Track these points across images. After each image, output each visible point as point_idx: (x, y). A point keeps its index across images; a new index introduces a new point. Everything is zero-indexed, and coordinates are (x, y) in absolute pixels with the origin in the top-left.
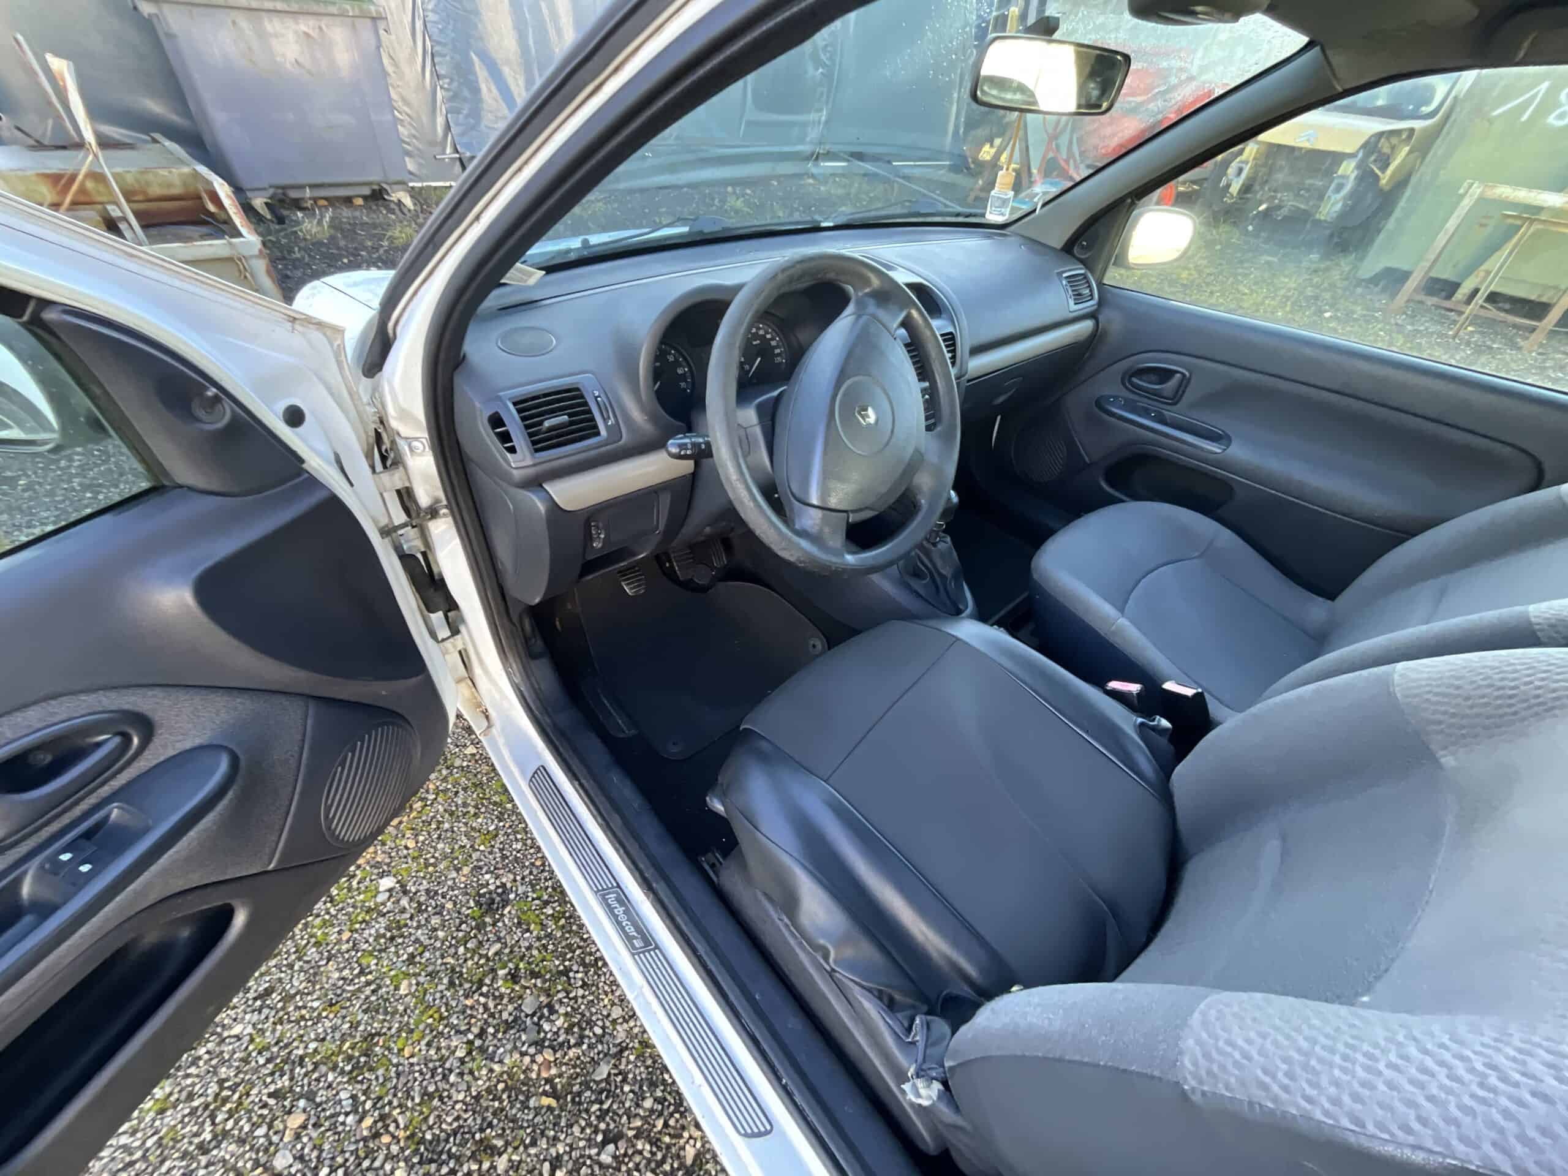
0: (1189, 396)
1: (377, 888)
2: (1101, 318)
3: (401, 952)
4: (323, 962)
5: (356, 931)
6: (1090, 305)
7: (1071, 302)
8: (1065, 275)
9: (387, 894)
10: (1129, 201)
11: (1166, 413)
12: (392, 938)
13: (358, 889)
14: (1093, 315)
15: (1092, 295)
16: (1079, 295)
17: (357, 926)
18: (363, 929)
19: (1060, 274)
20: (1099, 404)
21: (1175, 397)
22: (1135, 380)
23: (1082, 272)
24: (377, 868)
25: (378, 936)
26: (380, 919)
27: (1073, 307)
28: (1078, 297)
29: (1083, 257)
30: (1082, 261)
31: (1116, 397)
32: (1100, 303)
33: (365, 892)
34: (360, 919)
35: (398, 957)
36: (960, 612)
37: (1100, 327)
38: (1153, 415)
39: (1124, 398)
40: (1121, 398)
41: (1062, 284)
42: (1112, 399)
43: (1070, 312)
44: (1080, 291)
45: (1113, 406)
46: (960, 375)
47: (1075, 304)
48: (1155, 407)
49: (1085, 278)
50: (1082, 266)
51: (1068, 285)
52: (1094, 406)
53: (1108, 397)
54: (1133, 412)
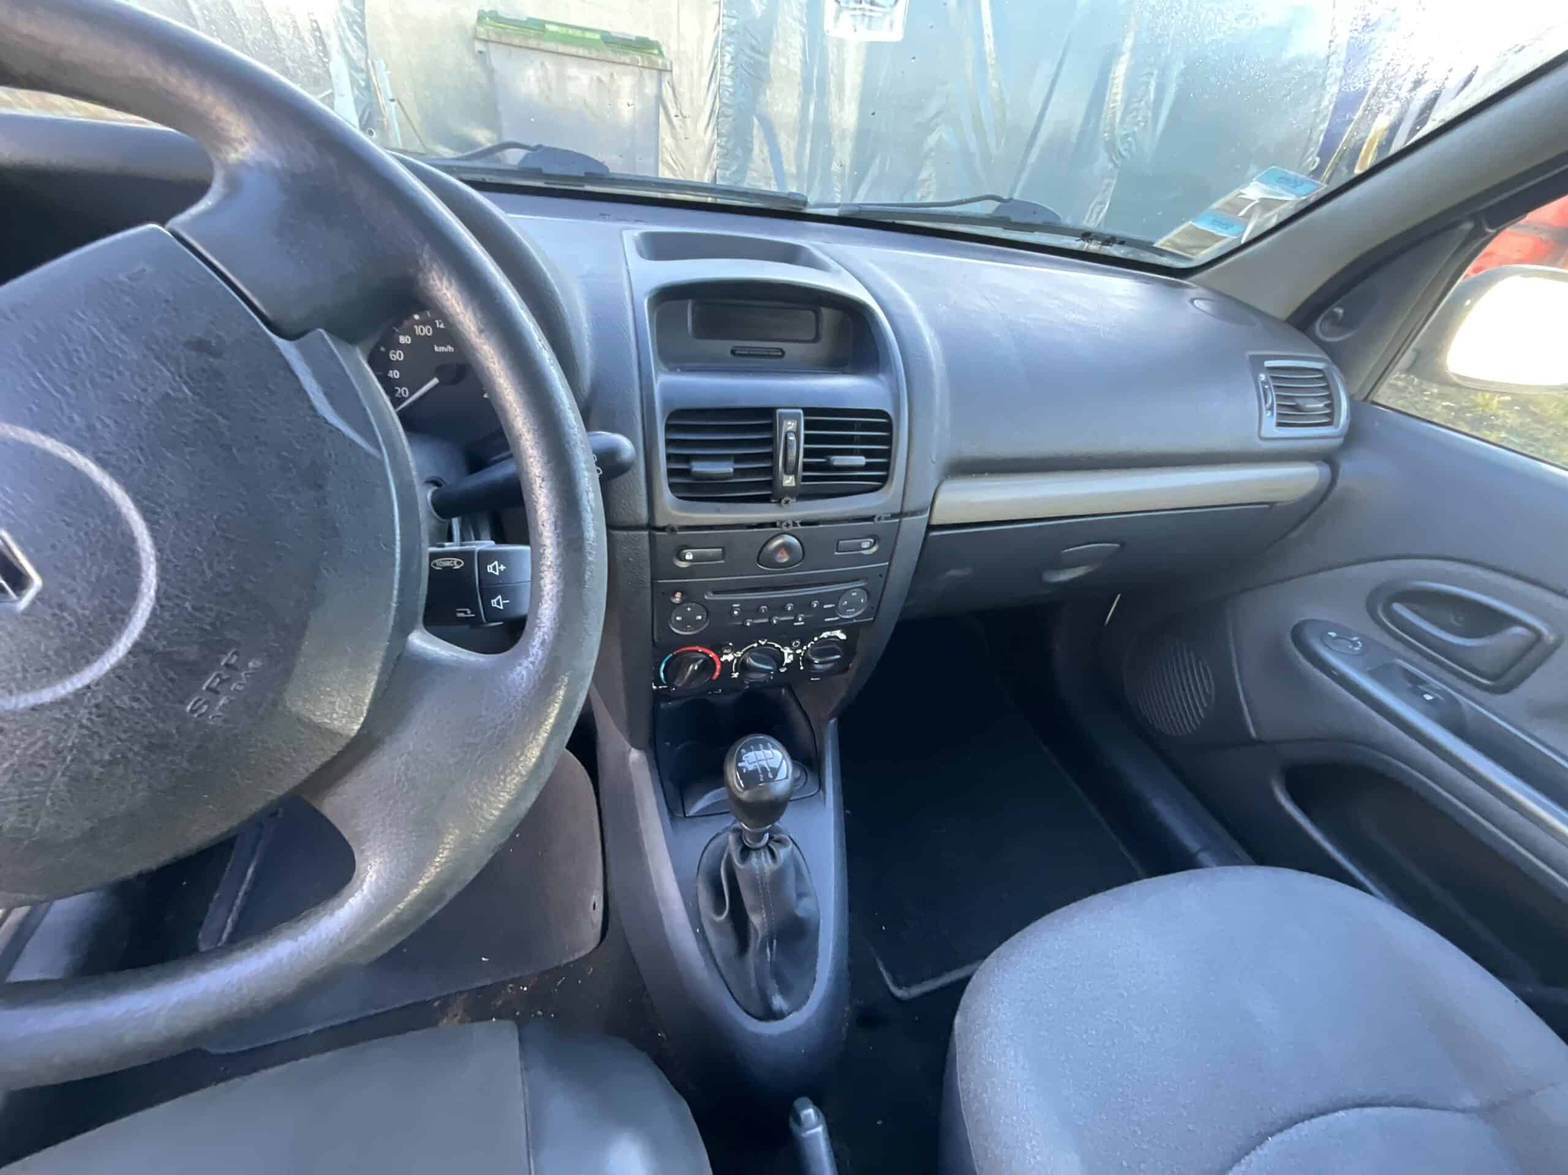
0: (1538, 687)
2: (1346, 467)
6: (1320, 435)
7: (1270, 419)
8: (1268, 364)
10: (1468, 226)
11: (1466, 700)
14: (1328, 458)
15: (1330, 415)
16: (1296, 409)
19: (1257, 359)
20: (1297, 635)
21: (1501, 673)
22: (1398, 607)
23: (1319, 366)
27: (1270, 426)
28: (1293, 415)
29: (1328, 339)
30: (1326, 347)
31: (1345, 633)
32: (1353, 437)
36: (770, 1015)
37: (1340, 483)
38: (1428, 697)
39: (1364, 639)
40: (1355, 639)
41: (1256, 379)
42: (1333, 634)
43: (1262, 438)
44: (1300, 402)
45: (1337, 653)
46: (898, 510)
47: (1279, 425)
48: (1441, 680)
49: (1323, 379)
50: (1327, 358)
51: (1272, 384)
52: (1288, 636)
53: (1324, 626)
54: (1376, 674)
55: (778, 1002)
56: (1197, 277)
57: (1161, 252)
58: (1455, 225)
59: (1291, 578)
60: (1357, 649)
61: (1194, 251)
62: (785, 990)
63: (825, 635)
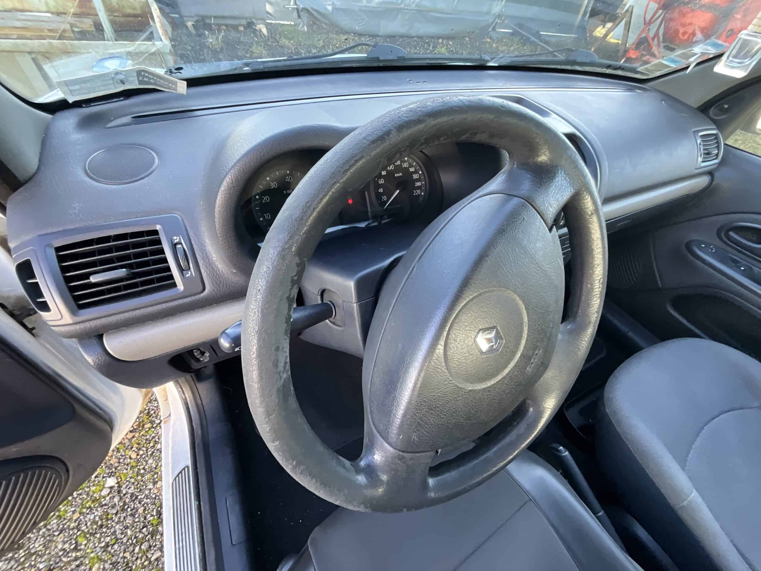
1: (104, 485)
2: (717, 175)
3: (102, 539)
4: (56, 533)
5: (83, 513)
6: (713, 164)
7: (700, 161)
8: (700, 134)
9: (109, 490)
11: (753, 267)
12: (101, 526)
13: (95, 481)
14: (710, 173)
15: (717, 155)
16: (708, 153)
17: (84, 510)
18: (88, 514)
19: (697, 133)
20: (688, 246)
22: (731, 234)
23: (715, 132)
24: (109, 468)
25: (94, 522)
26: (99, 509)
28: (707, 157)
29: (716, 118)
30: (715, 122)
31: (707, 245)
33: (97, 485)
34: (87, 506)
35: (99, 543)
38: (742, 268)
39: (715, 247)
40: (712, 247)
41: (697, 142)
42: (703, 246)
43: (697, 169)
44: (710, 150)
45: (703, 252)
47: (703, 162)
48: (747, 261)
49: (716, 138)
51: (702, 144)
52: (684, 247)
53: (699, 243)
54: (721, 261)
57: (638, 72)
60: (713, 251)
61: (651, 71)
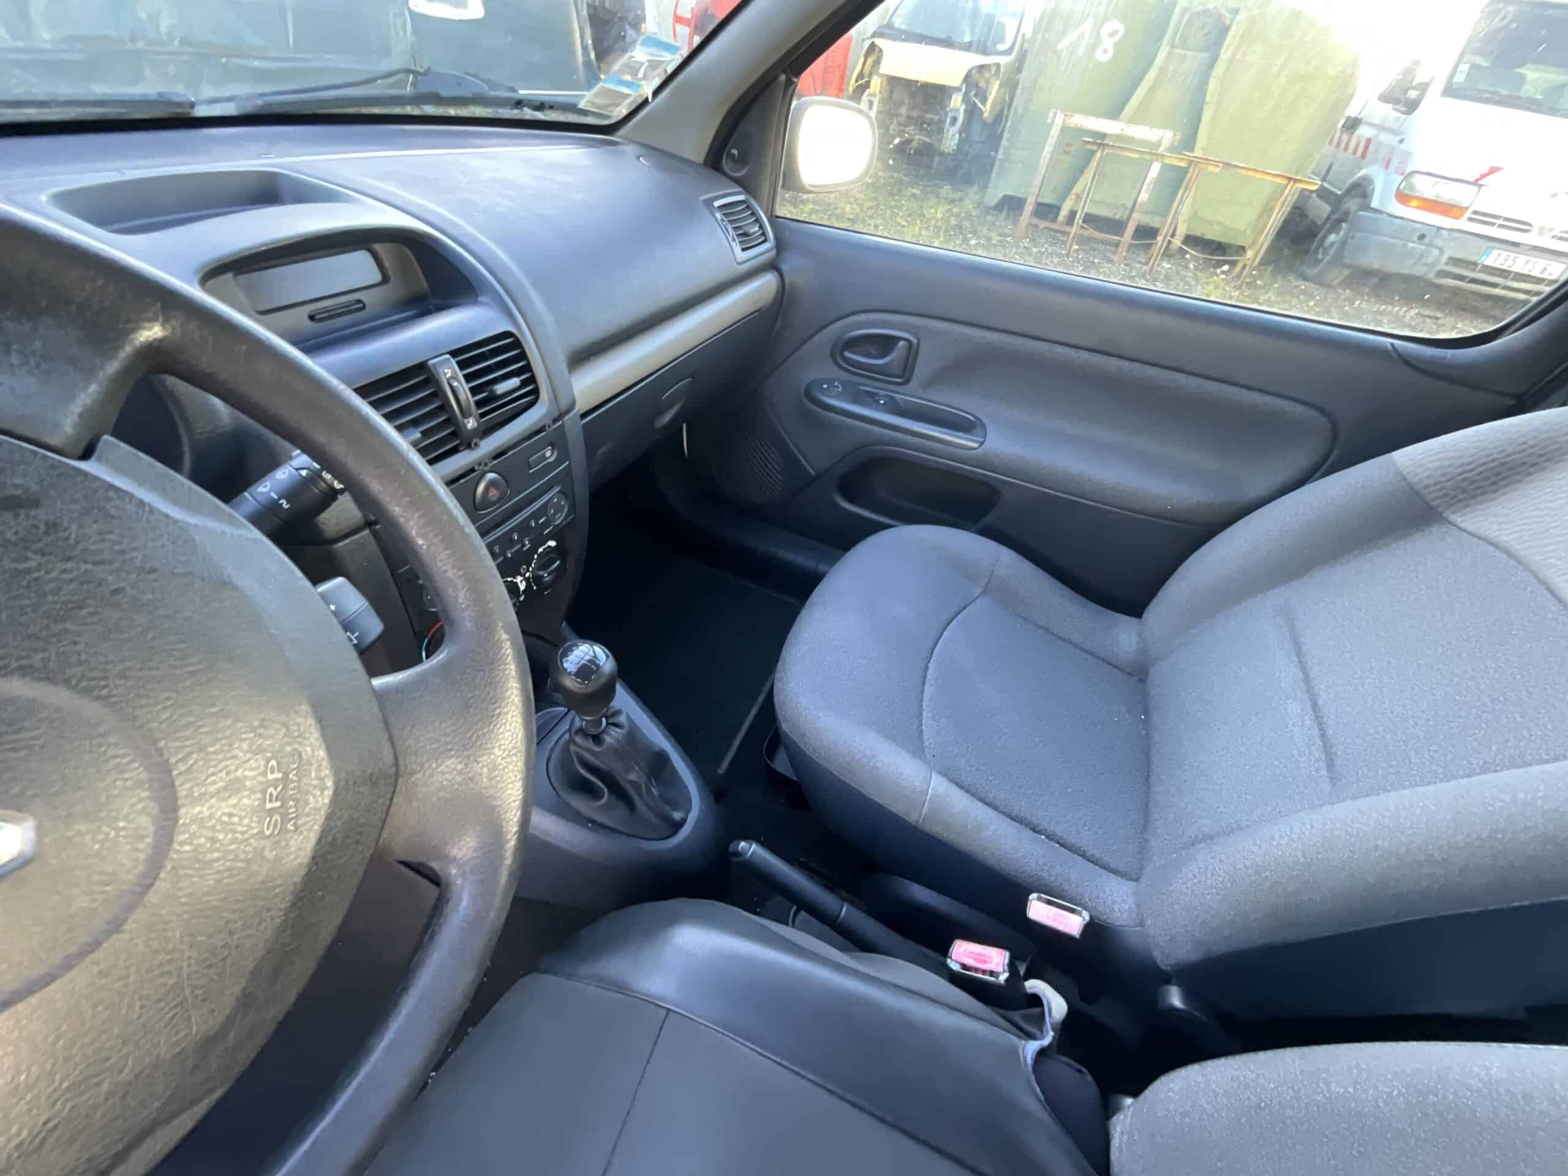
0: (922, 370)
2: (785, 267)
6: (764, 250)
7: (737, 249)
8: (717, 204)
10: (783, 77)
11: (896, 395)
14: (772, 266)
15: (763, 234)
16: (745, 234)
19: (709, 203)
20: (808, 393)
21: (904, 371)
22: (847, 354)
23: (742, 197)
27: (741, 256)
28: (746, 240)
29: (736, 175)
30: (737, 181)
31: (830, 382)
32: (780, 246)
36: (678, 825)
37: (787, 281)
38: (882, 402)
39: (840, 382)
40: (835, 384)
41: (716, 218)
42: (825, 386)
43: (739, 264)
44: (746, 229)
45: (829, 396)
46: (557, 414)
47: (744, 250)
48: (883, 389)
49: (748, 207)
50: (739, 189)
51: (726, 219)
52: (804, 397)
53: (818, 383)
54: (856, 401)
55: (677, 815)
56: (623, 131)
57: (584, 113)
58: (776, 78)
59: (786, 359)
60: (839, 389)
61: (610, 109)
62: (675, 806)
63: (541, 550)
